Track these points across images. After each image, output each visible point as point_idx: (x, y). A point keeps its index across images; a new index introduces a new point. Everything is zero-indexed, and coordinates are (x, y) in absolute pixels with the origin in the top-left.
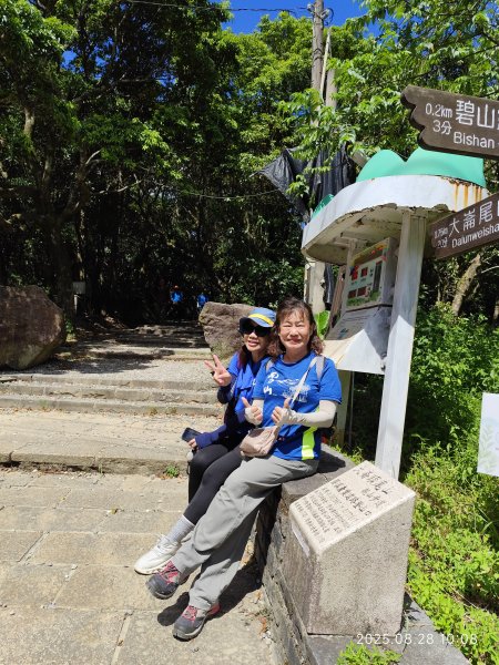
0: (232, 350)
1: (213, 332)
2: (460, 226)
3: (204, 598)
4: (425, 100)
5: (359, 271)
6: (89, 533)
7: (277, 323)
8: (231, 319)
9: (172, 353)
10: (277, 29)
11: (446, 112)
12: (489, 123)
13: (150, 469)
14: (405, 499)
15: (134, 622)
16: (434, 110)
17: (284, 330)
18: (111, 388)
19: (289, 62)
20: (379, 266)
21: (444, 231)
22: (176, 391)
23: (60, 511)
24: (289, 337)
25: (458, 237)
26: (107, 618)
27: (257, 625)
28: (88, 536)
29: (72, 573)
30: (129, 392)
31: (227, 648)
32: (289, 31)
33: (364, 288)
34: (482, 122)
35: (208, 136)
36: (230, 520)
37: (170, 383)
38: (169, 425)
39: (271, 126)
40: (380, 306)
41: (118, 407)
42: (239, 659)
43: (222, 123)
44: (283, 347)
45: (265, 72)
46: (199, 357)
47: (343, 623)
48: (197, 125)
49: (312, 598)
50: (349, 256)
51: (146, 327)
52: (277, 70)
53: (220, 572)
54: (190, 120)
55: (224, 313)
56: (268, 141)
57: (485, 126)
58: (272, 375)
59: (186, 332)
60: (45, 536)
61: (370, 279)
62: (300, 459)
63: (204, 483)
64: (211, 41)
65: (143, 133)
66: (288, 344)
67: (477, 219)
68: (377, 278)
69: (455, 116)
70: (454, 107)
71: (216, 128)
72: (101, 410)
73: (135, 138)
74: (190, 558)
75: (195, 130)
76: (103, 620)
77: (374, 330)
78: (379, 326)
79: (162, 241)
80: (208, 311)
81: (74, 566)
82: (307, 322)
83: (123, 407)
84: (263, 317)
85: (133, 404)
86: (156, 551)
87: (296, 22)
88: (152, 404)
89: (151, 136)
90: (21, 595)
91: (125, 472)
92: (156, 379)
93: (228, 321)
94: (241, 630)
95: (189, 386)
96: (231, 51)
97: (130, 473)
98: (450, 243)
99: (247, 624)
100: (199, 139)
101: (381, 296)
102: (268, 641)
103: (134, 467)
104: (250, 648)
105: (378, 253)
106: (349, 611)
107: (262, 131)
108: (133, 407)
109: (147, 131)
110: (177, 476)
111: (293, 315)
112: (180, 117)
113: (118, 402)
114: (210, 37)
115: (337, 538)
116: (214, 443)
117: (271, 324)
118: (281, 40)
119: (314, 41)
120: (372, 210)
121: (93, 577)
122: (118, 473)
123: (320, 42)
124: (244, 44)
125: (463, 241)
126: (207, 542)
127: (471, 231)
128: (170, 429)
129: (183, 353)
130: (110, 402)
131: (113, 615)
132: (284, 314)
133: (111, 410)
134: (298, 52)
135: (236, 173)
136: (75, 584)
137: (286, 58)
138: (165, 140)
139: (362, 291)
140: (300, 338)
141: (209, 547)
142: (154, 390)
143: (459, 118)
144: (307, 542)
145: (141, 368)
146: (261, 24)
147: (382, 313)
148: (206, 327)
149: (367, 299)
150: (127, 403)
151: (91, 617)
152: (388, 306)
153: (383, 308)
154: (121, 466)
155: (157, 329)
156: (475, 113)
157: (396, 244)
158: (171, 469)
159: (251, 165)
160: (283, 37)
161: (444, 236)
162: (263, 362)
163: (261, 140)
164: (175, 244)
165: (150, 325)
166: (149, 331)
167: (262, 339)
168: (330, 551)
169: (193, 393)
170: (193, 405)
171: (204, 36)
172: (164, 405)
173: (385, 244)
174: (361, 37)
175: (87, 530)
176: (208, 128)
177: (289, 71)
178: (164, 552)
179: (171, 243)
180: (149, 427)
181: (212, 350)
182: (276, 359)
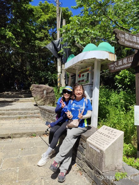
0: (41, 98)
1: (35, 93)
2: (117, 64)
3: (65, 169)
4: (119, 33)
5: (81, 75)
6: (17, 157)
7: (74, 90)
8: (40, 89)
9: (19, 100)
10: (44, 6)
11: (123, 36)
12: (132, 40)
13: (27, 135)
14: (122, 134)
15: (45, 180)
16: (121, 35)
17: (76, 92)
18: (3, 112)
19: (49, 15)
20: (88, 74)
21: (113, 65)
22: (25, 111)
23: (4, 152)
24: (77, 94)
25: (117, 67)
26: (36, 181)
27: (79, 174)
28: (17, 158)
29: (18, 170)
30: (10, 113)
31: (74, 182)
32: (47, 7)
33: (84, 80)
34: (130, 39)
35: (26, 34)
36: (70, 146)
37: (22, 109)
38: (26, 121)
39: (44, 33)
40: (89, 84)
41: (8, 118)
42: (79, 184)
43: (30, 31)
44: (75, 97)
45: (42, 18)
46: (27, 101)
47: (110, 168)
48: (23, 31)
49: (103, 163)
50: (77, 71)
51: (6, 92)
52: (45, 17)
53: (68, 161)
54: (21, 30)
55: (38, 87)
56: (44, 38)
57: (131, 40)
58: (74, 104)
59: (19, 93)
60: (3, 160)
61: (85, 78)
62: (85, 127)
63: (55, 137)
64: (26, 7)
65: (7, 33)
66: (77, 96)
67: (123, 63)
68: (88, 77)
69: (125, 37)
70: (125, 35)
71: (28, 33)
72: (2, 119)
73: (4, 34)
74: (60, 159)
75: (23, 32)
76: (35, 182)
77: (88, 91)
78: (90, 90)
79: (9, 65)
80: (33, 87)
81: (18, 168)
82: (82, 89)
83: (9, 117)
84: (69, 89)
85: (12, 116)
86: (43, 159)
87: (49, 4)
88: (18, 116)
89: (9, 34)
90: (5, 180)
91: (19, 137)
92: (17, 108)
93: (39, 90)
94: (75, 176)
95: (29, 109)
96: (31, 11)
97: (21, 137)
98: (114, 68)
99: (76, 174)
100: (24, 35)
101: (90, 82)
102: (84, 177)
103: (22, 135)
104: (80, 180)
105: (88, 71)
106: (112, 164)
107: (42, 35)
108: (13, 117)
109: (8, 32)
110: (36, 136)
111: (78, 88)
112: (18, 28)
113: (7, 116)
114: (25, 6)
115: (108, 146)
116: (56, 125)
117: (72, 90)
118: (46, 9)
119: (57, 11)
120: (89, 59)
121: (26, 170)
122: (17, 138)
123: (59, 11)
124: (36, 9)
125: (118, 68)
126: (64, 153)
127: (121, 66)
128: (27, 123)
129: (22, 100)
130: (4, 116)
131: (38, 180)
132: (76, 88)
133: (5, 119)
134: (51, 13)
135: (34, 46)
136: (21, 173)
137: (48, 14)
138: (14, 35)
139: (83, 81)
140: (80, 94)
141: (65, 155)
142: (18, 111)
143: (126, 38)
144: (98, 148)
145: (10, 105)
146: (39, 4)
147: (90, 86)
148: (32, 92)
149: (84, 83)
150: (10, 116)
151: (31, 182)
152: (92, 85)
153: (90, 85)
154: (18, 135)
155: (10, 93)
156: (129, 37)
157: (93, 68)
158: (34, 134)
159: (39, 44)
160: (46, 8)
161: (112, 67)
162: (70, 101)
163: (42, 37)
164: (14, 67)
165: (7, 91)
166: (7, 94)
167: (69, 95)
168: (107, 150)
169: (30, 111)
170: (31, 115)
171: (24, 5)
172: (22, 116)
173: (90, 68)
174: (68, 11)
175: (16, 156)
176: (26, 32)
177: (49, 18)
178: (46, 159)
179: (12, 66)
180: (20, 122)
181: (34, 98)
182: (73, 100)
